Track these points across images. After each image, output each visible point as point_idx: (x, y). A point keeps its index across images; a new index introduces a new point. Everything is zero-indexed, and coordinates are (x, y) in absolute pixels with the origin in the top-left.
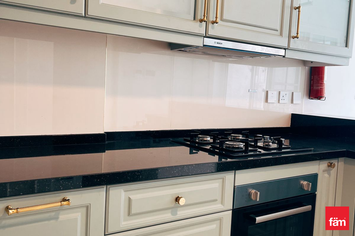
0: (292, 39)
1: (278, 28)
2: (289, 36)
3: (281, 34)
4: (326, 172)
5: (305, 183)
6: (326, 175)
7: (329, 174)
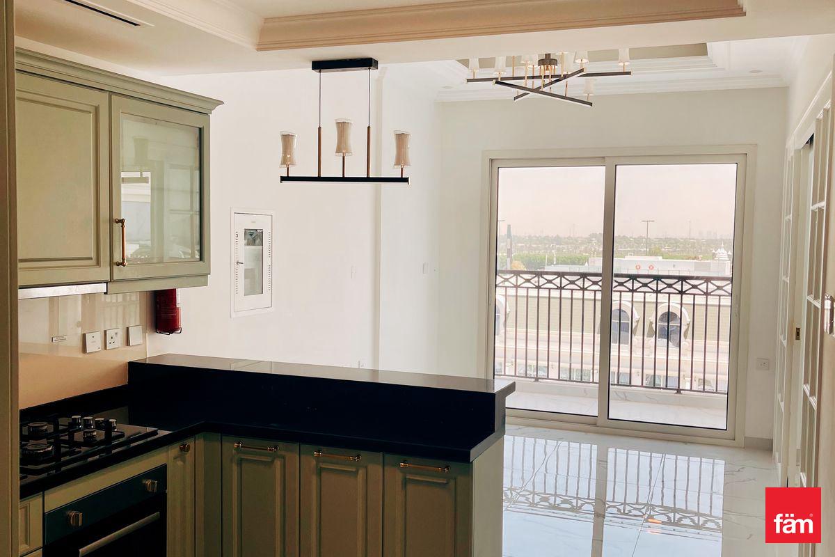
0: (115, 267)
1: (93, 255)
2: (112, 263)
3: (98, 263)
4: (178, 459)
5: (148, 482)
6: (180, 463)
7: (184, 462)
